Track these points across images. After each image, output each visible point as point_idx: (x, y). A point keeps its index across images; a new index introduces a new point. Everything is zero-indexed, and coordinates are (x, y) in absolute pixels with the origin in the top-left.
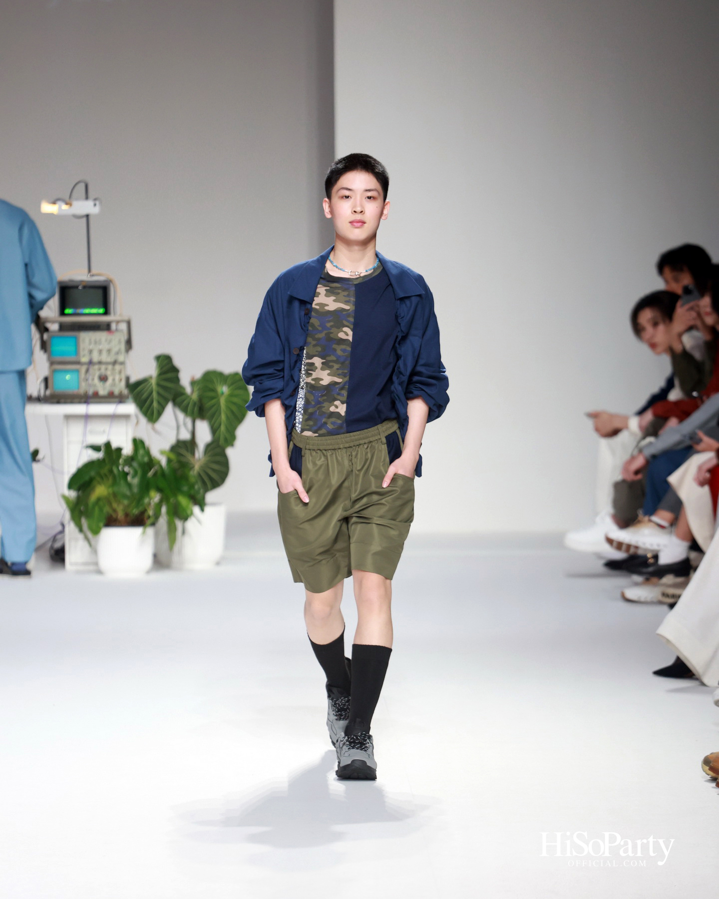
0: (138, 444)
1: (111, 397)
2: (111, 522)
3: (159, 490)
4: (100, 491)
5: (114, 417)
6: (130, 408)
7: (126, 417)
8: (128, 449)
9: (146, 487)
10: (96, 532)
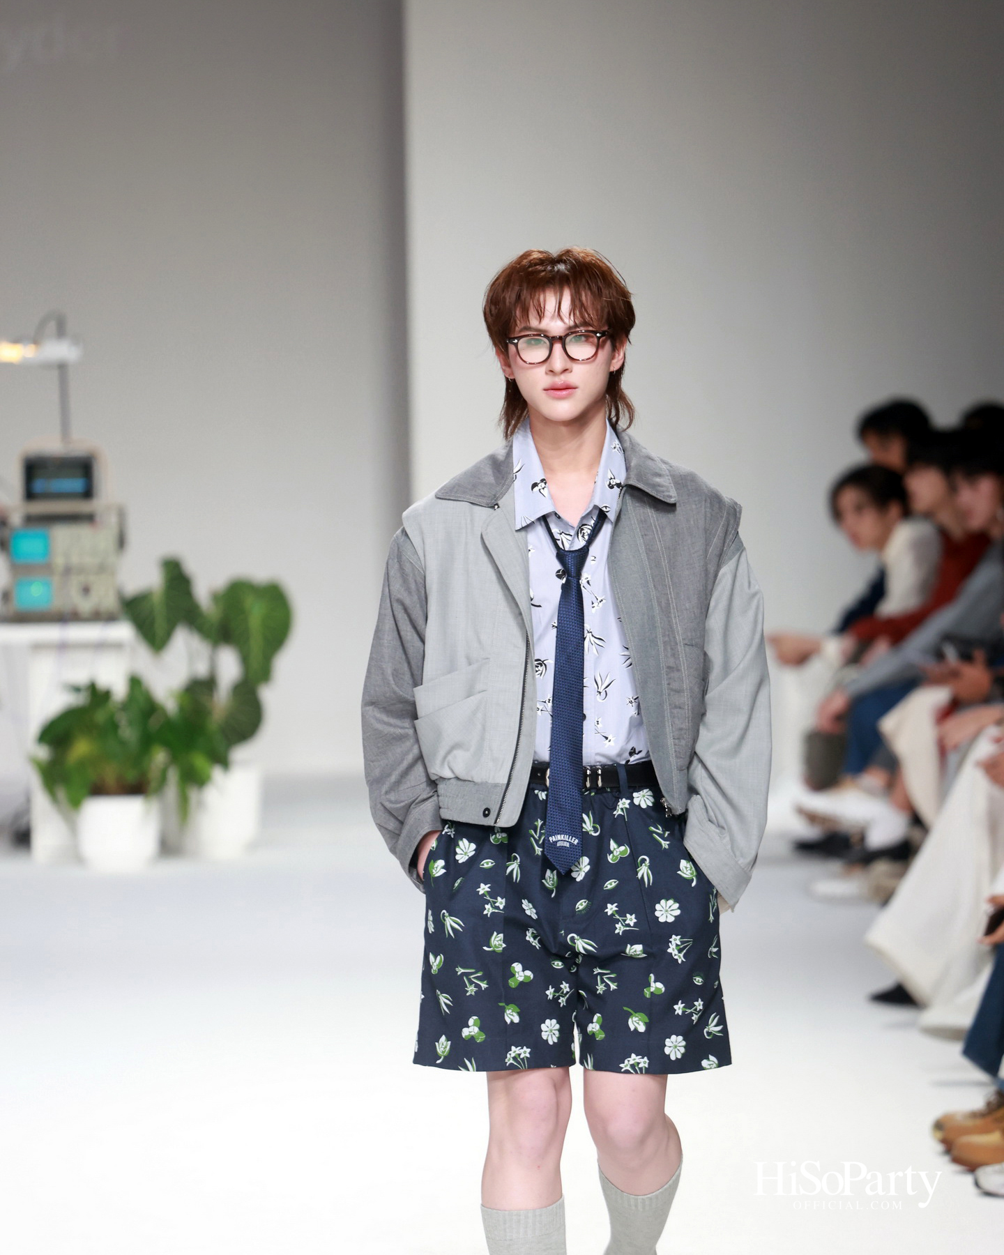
0: (135, 682)
1: (98, 617)
2: (99, 790)
3: (166, 744)
4: (81, 748)
5: (101, 646)
6: (123, 631)
7: (117, 646)
8: (120, 689)
9: (147, 741)
10: (77, 803)
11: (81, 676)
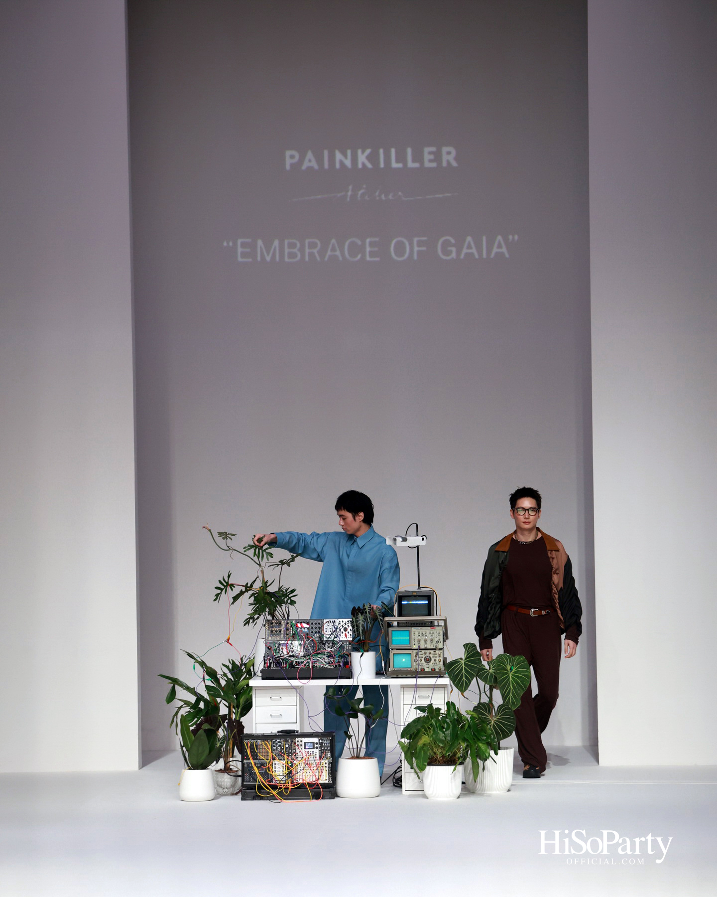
0: (450, 705)
1: (434, 674)
2: (433, 762)
3: (465, 740)
4: (425, 739)
5: (434, 687)
6: (446, 681)
7: (444, 686)
8: (444, 709)
9: (455, 737)
10: (422, 769)
11: (425, 703)
